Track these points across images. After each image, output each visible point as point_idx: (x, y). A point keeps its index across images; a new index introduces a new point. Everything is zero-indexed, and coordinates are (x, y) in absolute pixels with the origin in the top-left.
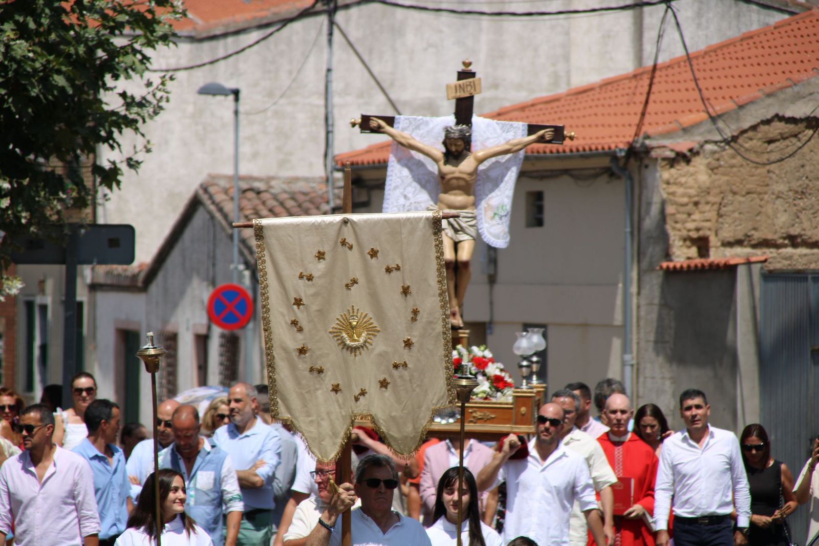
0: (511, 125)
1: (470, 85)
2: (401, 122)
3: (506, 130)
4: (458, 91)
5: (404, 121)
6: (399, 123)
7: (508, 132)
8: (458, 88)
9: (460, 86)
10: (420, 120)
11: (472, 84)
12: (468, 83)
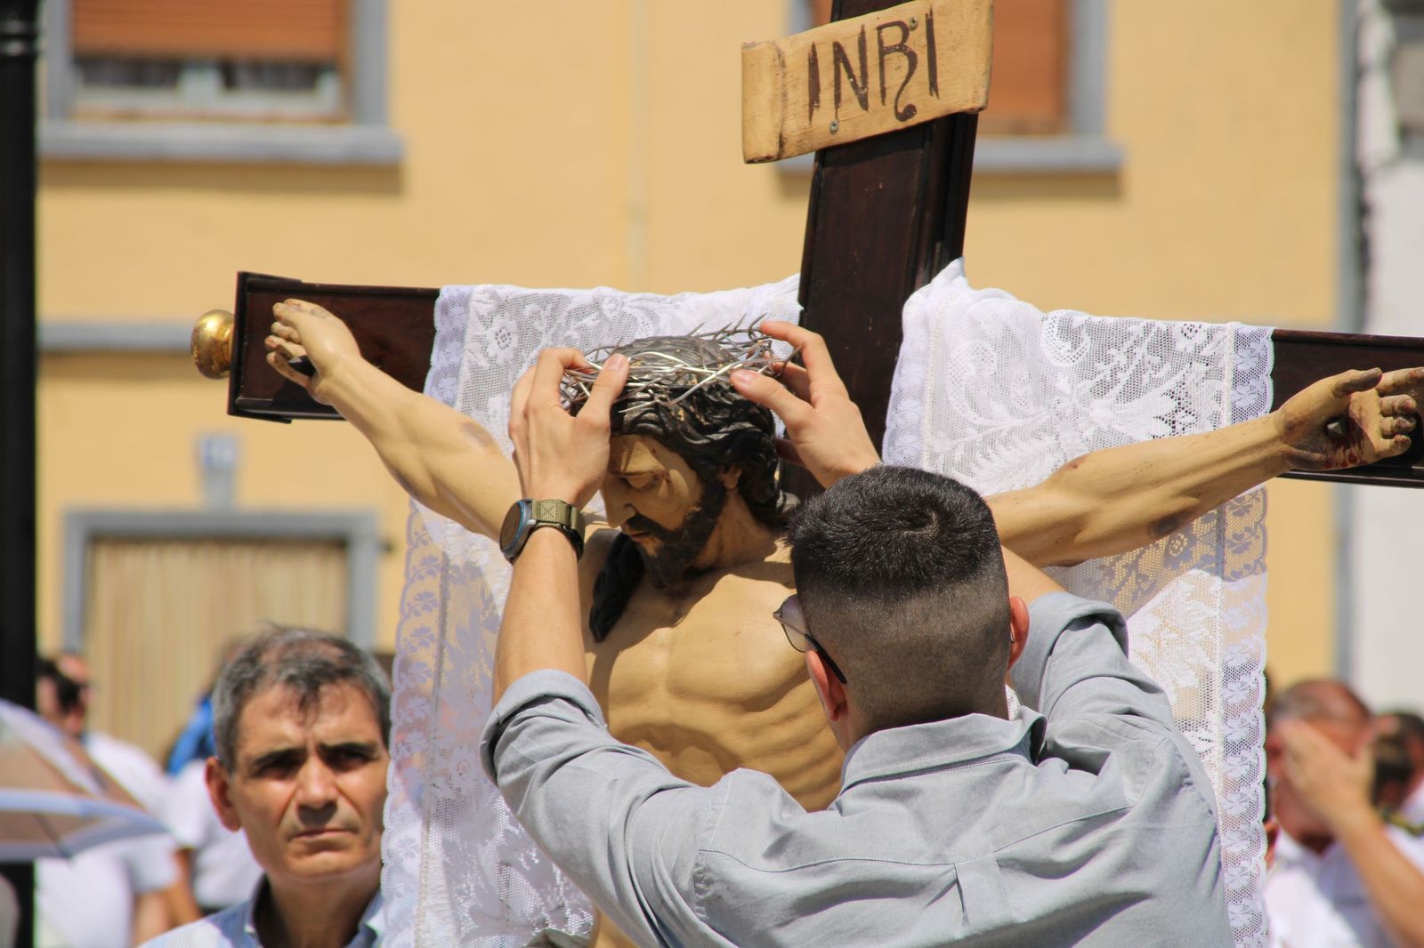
0: (1164, 343)
1: (901, 48)
2: (474, 329)
3: (1123, 377)
4: (826, 95)
5: (486, 321)
6: (459, 335)
7: (1133, 391)
8: (826, 78)
9: (838, 50)
10: (581, 312)
11: (917, 41)
12: (892, 36)
